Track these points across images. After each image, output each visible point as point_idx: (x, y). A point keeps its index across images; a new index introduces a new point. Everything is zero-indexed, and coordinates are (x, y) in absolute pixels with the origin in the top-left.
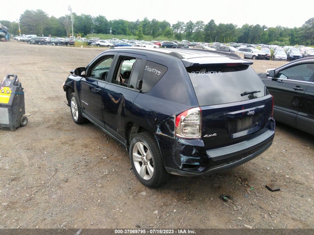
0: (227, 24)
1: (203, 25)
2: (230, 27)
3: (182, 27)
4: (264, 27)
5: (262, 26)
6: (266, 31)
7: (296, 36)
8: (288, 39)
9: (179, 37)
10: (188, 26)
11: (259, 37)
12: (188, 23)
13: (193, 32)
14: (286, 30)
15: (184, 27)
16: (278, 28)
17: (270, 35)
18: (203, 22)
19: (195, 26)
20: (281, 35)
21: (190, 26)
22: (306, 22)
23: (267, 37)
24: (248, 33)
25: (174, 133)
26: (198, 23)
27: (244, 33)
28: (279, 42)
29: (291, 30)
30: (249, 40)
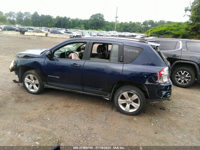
0: (47, 15)
1: (30, 15)
2: (49, 18)
3: (14, 16)
4: (69, 19)
5: (68, 18)
6: (71, 21)
7: (87, 24)
8: (83, 26)
9: (12, 22)
10: (18, 15)
11: (67, 24)
12: (18, 13)
13: (23, 19)
14: (81, 20)
15: (16, 16)
16: (77, 19)
17: (73, 24)
18: (29, 13)
19: (24, 15)
20: (79, 23)
21: (20, 15)
22: (91, 17)
23: (72, 24)
24: (61, 22)
25: (157, 81)
26: (26, 13)
27: (58, 22)
28: (79, 28)
29: (83, 20)
30: (62, 26)
